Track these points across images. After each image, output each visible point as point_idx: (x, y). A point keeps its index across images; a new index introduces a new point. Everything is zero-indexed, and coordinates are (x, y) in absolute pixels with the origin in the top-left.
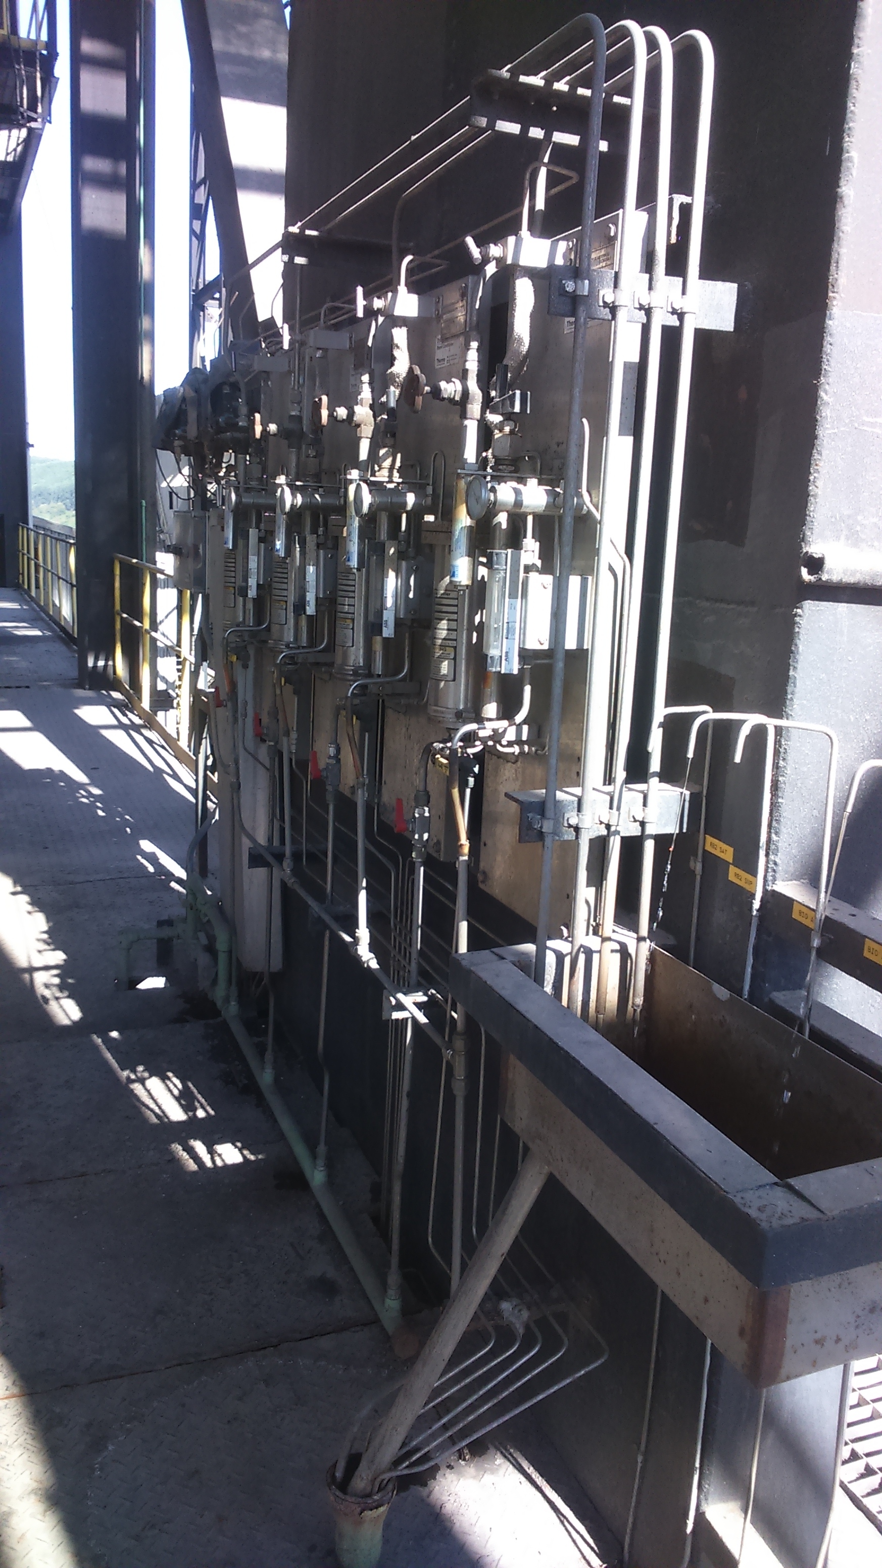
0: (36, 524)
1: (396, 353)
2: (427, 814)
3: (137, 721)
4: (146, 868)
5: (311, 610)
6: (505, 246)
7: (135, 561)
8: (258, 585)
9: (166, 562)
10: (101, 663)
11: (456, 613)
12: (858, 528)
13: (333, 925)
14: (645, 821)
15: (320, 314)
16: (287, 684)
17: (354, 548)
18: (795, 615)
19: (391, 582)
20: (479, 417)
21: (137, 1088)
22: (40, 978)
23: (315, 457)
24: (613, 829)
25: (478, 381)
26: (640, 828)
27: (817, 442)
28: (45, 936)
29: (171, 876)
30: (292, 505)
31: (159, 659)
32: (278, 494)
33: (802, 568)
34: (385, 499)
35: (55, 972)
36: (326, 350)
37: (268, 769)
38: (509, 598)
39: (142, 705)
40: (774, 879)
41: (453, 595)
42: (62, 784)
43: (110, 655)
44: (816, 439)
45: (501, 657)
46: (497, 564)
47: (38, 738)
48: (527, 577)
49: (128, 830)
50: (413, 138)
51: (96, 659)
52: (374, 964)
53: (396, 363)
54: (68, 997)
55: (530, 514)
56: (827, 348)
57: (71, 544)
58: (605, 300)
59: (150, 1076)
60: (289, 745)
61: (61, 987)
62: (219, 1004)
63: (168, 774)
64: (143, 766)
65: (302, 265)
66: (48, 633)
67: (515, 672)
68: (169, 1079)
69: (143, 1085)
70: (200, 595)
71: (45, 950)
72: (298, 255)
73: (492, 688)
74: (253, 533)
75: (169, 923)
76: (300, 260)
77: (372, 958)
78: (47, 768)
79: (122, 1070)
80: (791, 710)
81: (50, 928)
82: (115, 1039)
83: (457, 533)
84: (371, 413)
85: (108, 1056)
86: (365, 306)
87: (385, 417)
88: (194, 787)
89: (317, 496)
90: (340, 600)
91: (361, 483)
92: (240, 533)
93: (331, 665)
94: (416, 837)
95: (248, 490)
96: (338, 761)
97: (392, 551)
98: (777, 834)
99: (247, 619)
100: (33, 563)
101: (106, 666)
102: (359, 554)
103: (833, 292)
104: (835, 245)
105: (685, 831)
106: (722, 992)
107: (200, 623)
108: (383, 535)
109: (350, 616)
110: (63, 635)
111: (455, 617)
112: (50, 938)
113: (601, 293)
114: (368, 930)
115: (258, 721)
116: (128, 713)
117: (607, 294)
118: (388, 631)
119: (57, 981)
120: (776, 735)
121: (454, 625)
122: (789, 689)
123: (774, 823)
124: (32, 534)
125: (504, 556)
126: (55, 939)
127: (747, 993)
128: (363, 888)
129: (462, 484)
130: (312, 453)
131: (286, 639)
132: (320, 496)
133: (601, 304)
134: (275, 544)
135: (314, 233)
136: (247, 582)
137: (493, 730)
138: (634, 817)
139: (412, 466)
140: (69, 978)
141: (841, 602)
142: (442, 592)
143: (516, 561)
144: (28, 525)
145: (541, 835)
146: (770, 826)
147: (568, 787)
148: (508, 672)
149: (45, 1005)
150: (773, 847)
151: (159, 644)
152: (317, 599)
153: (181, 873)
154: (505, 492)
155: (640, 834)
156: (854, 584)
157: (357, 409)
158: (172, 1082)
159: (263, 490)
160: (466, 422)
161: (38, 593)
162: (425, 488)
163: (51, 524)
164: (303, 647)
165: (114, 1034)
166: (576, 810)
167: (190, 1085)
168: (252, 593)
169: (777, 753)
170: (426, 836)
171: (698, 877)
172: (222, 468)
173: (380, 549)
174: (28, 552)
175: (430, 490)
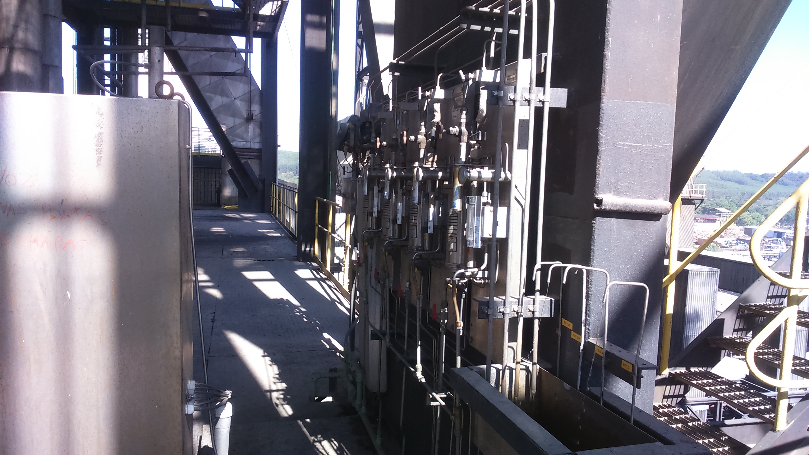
0: (280, 183)
1: (435, 114)
2: (446, 311)
3: (324, 276)
4: (326, 346)
5: (399, 222)
6: (475, 73)
7: (325, 200)
8: (378, 211)
9: (339, 200)
10: (308, 249)
11: (457, 223)
12: (619, 187)
13: (407, 364)
14: (534, 311)
15: (406, 94)
16: (389, 255)
17: (416, 195)
18: (593, 223)
19: (432, 209)
20: (466, 141)
21: (318, 445)
22: (275, 395)
23: (402, 156)
24: (519, 314)
25: (466, 127)
26: (532, 314)
27: (599, 153)
28: (277, 376)
29: (337, 350)
30: (392, 177)
31: (336, 248)
32: (386, 172)
33: (594, 204)
34: (429, 175)
35: (281, 392)
36: (408, 111)
37: (380, 295)
38: (476, 216)
39: (327, 269)
40: (589, 337)
41: (455, 215)
42: (288, 306)
43: (312, 245)
44: (598, 151)
45: (473, 241)
46: (471, 202)
47: (277, 285)
48: (484, 208)
49: (318, 328)
50: (441, 28)
51: (306, 247)
52: (423, 380)
53: (435, 117)
54: (287, 404)
55: (485, 181)
56: (602, 115)
57: (296, 192)
58: (511, 98)
59: (324, 440)
60: (389, 283)
61: (284, 399)
62: (357, 408)
63: (337, 302)
64: (326, 298)
65: (398, 76)
66: (283, 235)
67: (480, 247)
68: (332, 441)
69: (320, 443)
70: (354, 216)
71: (277, 382)
72: (396, 72)
73: (471, 255)
74: (376, 189)
75: (335, 370)
76: (397, 74)
77: (423, 378)
78: (281, 299)
79: (311, 436)
80: (593, 263)
81: (279, 372)
82: (308, 422)
83: (455, 189)
84: (425, 138)
85: (305, 430)
86: (422, 95)
87: (430, 140)
88: (349, 308)
89: (403, 173)
90: (411, 217)
91: (419, 168)
92: (370, 189)
93: (407, 246)
94: (442, 321)
95: (374, 170)
96: (410, 289)
97: (432, 196)
98: (589, 316)
99: (373, 226)
100: (277, 201)
101: (310, 250)
102: (418, 198)
103: (603, 93)
104: (603, 74)
105: (553, 316)
106: (567, 387)
107: (354, 229)
108: (429, 190)
109: (415, 224)
110: (290, 236)
111: (456, 224)
112: (280, 377)
113: (509, 95)
114: (421, 365)
115: (377, 273)
116: (320, 273)
117: (511, 96)
118: (430, 231)
119: (282, 396)
120: (587, 274)
121: (456, 228)
122: (592, 254)
123: (588, 312)
124: (278, 188)
125: (474, 199)
126: (282, 377)
127: (579, 387)
128: (419, 345)
129: (457, 169)
130: (401, 154)
131: (389, 235)
132: (404, 172)
133: (509, 99)
134: (384, 193)
135: (403, 63)
136: (373, 210)
137: (472, 272)
138: (529, 309)
139: (443, 160)
140: (288, 395)
141: (613, 218)
142: (451, 214)
143: (479, 201)
144: (276, 183)
145: (487, 316)
146: (586, 313)
147: (501, 296)
148: (476, 247)
149: (276, 408)
150: (588, 322)
151: (336, 240)
152: (402, 217)
153: (341, 348)
154: (474, 173)
155: (532, 317)
156: (616, 210)
157: (419, 137)
158: (334, 443)
159: (381, 169)
160: (461, 143)
161: (279, 216)
162: (446, 170)
163: (287, 182)
164: (396, 239)
165: (308, 420)
166: (503, 305)
167: (342, 445)
168: (375, 215)
169: (587, 282)
170: (446, 321)
171: (559, 337)
172: (365, 158)
173: (427, 196)
174: (276, 196)
175: (448, 171)
